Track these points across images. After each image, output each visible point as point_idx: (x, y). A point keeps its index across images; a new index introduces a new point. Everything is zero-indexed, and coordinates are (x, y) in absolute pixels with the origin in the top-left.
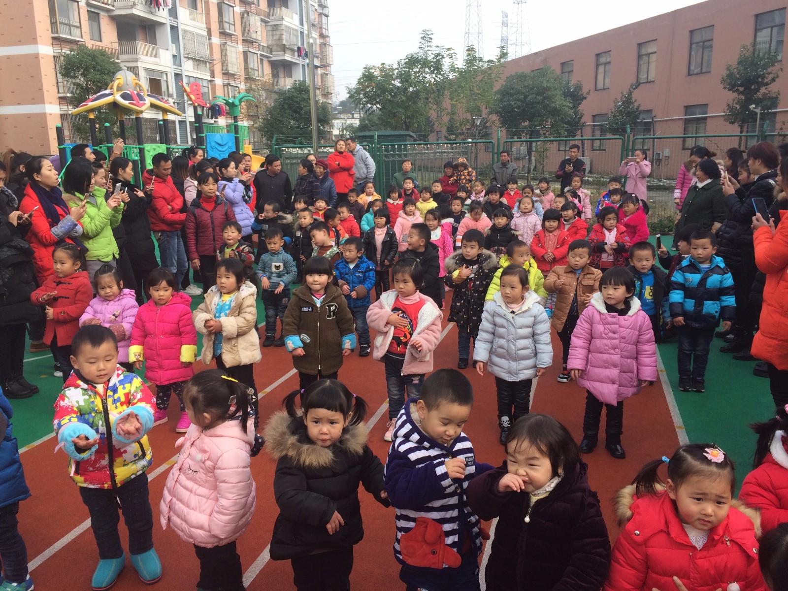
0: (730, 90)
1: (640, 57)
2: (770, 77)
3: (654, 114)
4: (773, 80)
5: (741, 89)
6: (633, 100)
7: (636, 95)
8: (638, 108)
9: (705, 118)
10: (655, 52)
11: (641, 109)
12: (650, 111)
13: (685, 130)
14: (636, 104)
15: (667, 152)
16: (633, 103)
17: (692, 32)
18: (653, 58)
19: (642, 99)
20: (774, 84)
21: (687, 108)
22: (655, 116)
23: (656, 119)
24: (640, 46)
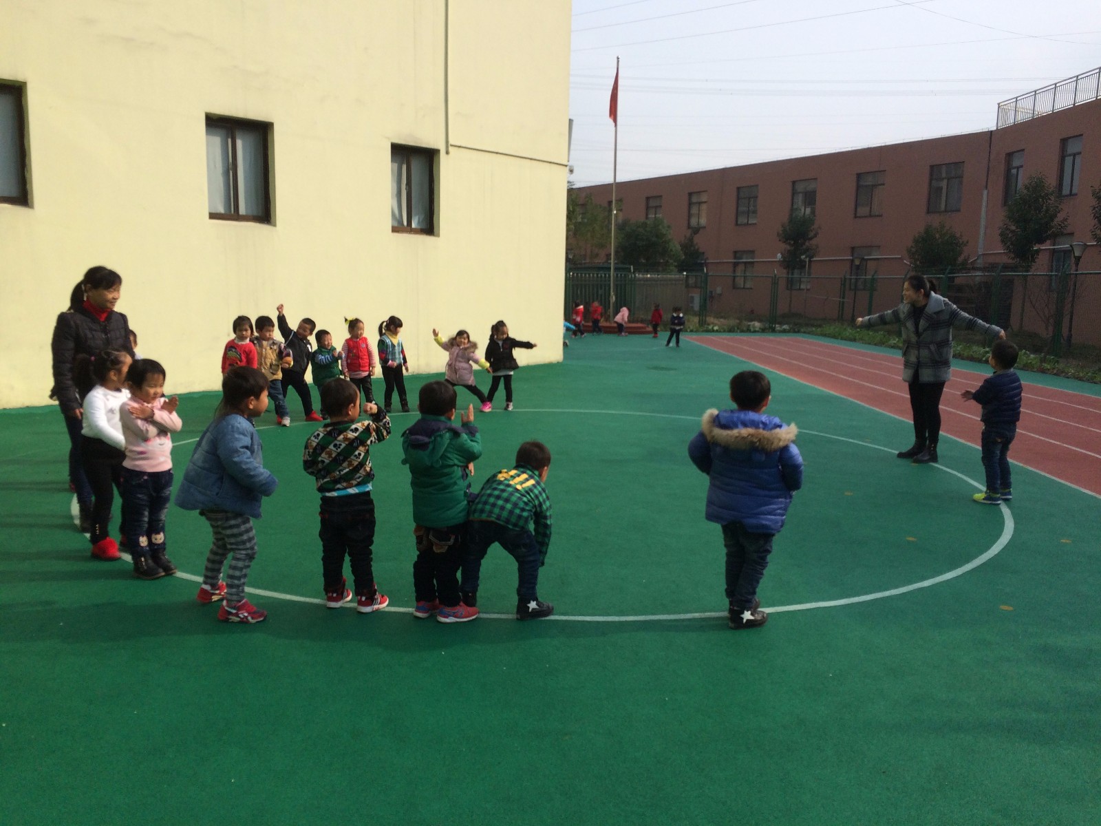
0: (785, 242)
1: (690, 204)
2: (814, 232)
3: (706, 256)
4: (815, 236)
5: (792, 242)
6: (695, 243)
7: (698, 240)
8: (698, 249)
9: (753, 263)
10: (706, 202)
11: (701, 250)
12: (703, 253)
13: (734, 272)
14: (696, 247)
15: (719, 290)
17: (739, 189)
18: (704, 207)
19: (700, 242)
20: (815, 239)
21: (735, 252)
22: (707, 258)
23: (708, 261)
24: (690, 194)
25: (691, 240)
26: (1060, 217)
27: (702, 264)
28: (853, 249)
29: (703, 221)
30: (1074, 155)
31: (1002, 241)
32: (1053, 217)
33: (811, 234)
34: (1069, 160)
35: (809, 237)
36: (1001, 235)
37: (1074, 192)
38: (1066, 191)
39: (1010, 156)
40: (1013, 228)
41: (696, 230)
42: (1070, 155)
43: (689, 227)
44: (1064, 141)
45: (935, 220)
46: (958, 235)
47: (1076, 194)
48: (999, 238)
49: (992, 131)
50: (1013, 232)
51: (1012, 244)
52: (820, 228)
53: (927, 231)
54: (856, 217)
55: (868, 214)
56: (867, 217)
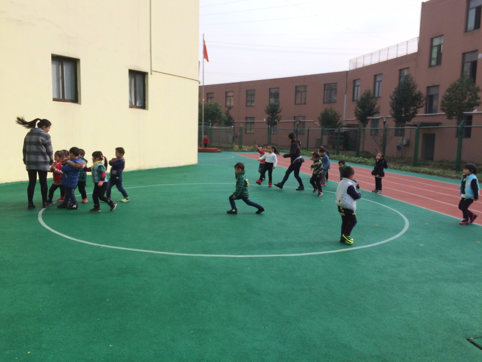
0: (268, 114)
1: (226, 97)
4: (280, 111)
5: (271, 114)
7: (230, 112)
8: (231, 116)
9: (254, 122)
10: (233, 96)
12: (233, 118)
13: (246, 126)
15: (239, 134)
16: (229, 115)
17: (247, 91)
18: (232, 98)
19: (232, 113)
20: (280, 113)
21: (246, 118)
22: (234, 120)
23: (235, 121)
24: (226, 92)
25: (228, 112)
26: (376, 106)
27: (232, 122)
28: (295, 117)
29: (232, 104)
30: (380, 82)
31: (356, 115)
32: (374, 106)
33: (279, 111)
34: (377, 84)
35: (278, 112)
36: (355, 113)
37: (379, 96)
38: (377, 95)
39: (355, 81)
40: (359, 110)
41: (230, 108)
42: (377, 82)
43: (226, 106)
44: (375, 76)
45: (328, 107)
46: (337, 112)
47: (380, 97)
48: (354, 114)
49: (347, 72)
50: (359, 111)
51: (359, 117)
52: (282, 108)
53: (326, 111)
54: (295, 104)
55: (300, 103)
56: (300, 104)
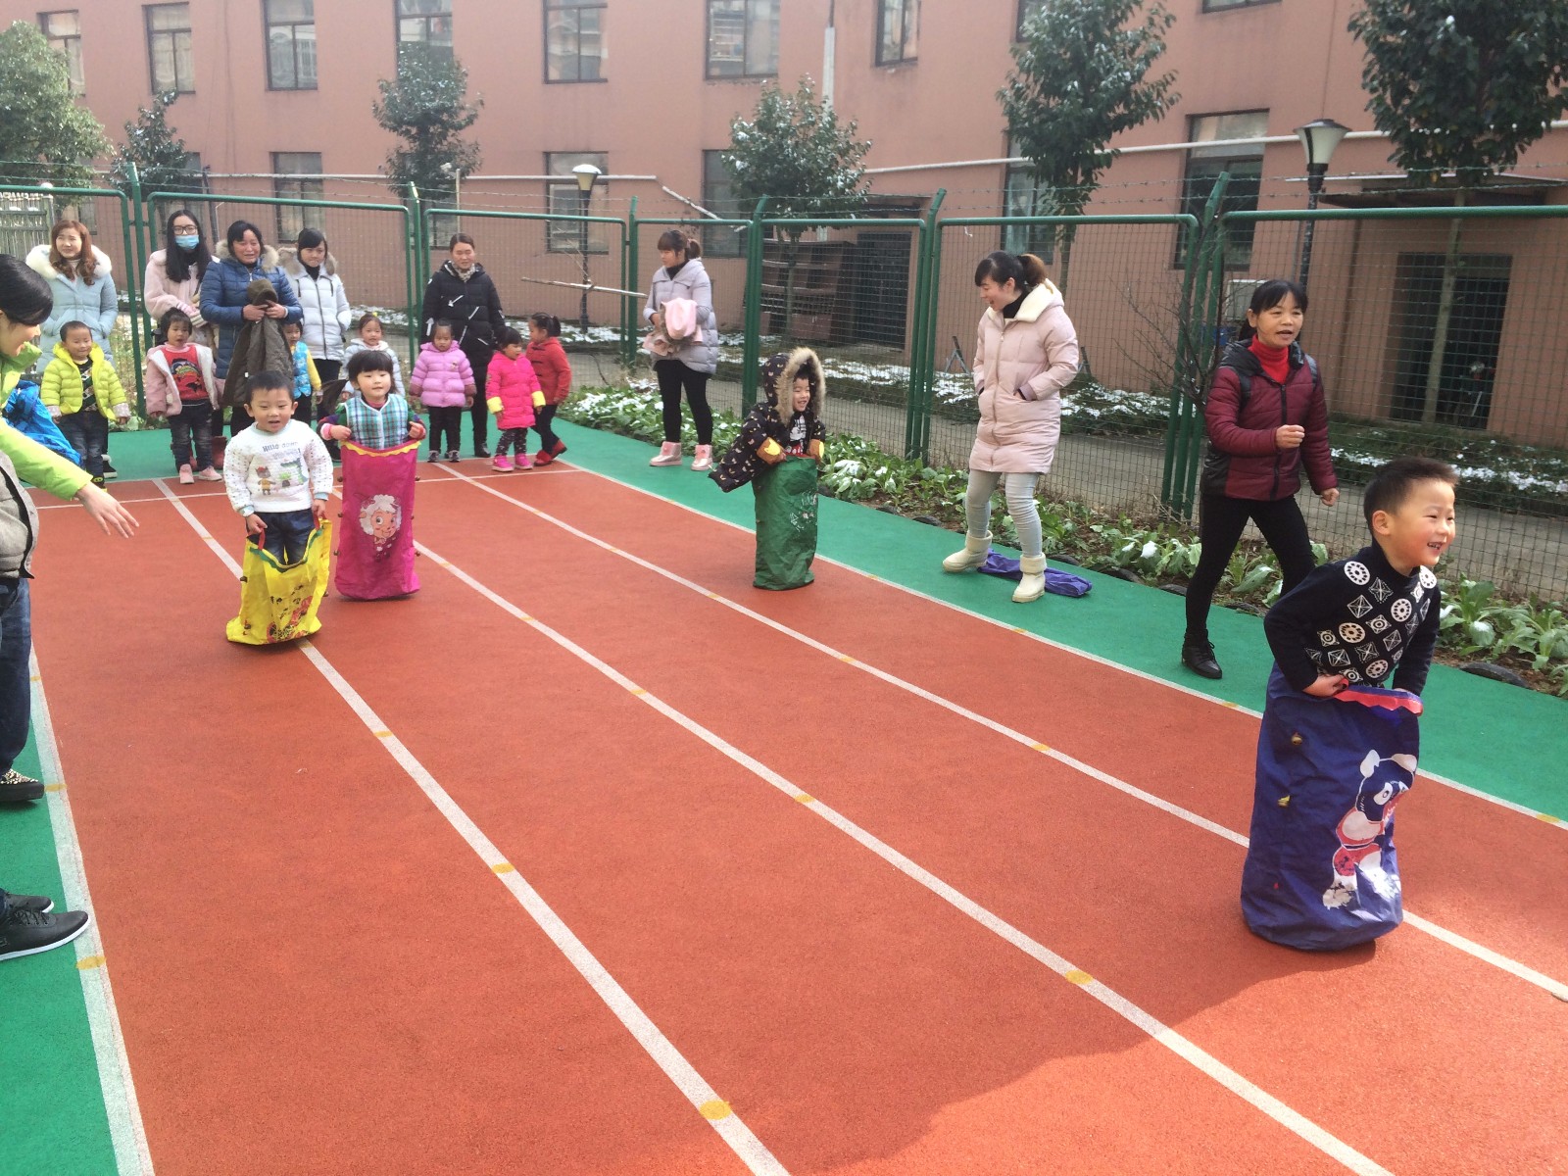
0: (394, 129)
1: (150, 34)
2: (463, 116)
3: (204, 164)
4: (470, 121)
5: (411, 131)
6: (170, 128)
7: (172, 118)
9: (320, 181)
10: (188, 31)
11: (185, 148)
12: (197, 154)
14: (175, 139)
16: (169, 135)
18: (186, 41)
19: (186, 128)
20: (469, 130)
21: (275, 155)
22: (209, 166)
23: (211, 175)
24: (147, 10)
27: (199, 180)
28: (546, 155)
29: (189, 77)
35: (457, 121)
41: (171, 97)
43: (152, 91)
52: (480, 104)
54: (547, 81)
55: (576, 77)
56: (573, 82)
